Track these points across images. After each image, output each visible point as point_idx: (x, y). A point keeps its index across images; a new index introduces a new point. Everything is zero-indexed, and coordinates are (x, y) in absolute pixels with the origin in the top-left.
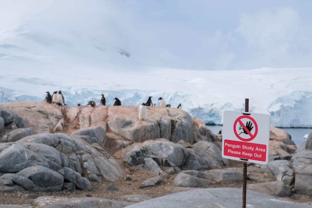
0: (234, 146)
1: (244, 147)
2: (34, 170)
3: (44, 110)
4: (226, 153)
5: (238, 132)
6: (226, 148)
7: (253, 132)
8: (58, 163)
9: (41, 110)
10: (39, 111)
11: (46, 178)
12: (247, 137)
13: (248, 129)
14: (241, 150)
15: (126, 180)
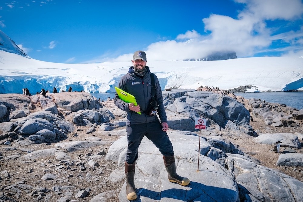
0: (198, 126)
1: (200, 126)
2: (43, 131)
3: (20, 99)
4: (196, 128)
5: (199, 123)
6: (196, 127)
7: (202, 123)
8: (51, 127)
9: (17, 98)
10: (17, 99)
11: (49, 135)
12: (201, 124)
13: (201, 122)
14: (199, 127)
15: (78, 130)
